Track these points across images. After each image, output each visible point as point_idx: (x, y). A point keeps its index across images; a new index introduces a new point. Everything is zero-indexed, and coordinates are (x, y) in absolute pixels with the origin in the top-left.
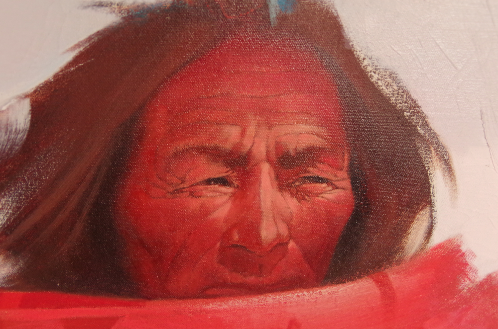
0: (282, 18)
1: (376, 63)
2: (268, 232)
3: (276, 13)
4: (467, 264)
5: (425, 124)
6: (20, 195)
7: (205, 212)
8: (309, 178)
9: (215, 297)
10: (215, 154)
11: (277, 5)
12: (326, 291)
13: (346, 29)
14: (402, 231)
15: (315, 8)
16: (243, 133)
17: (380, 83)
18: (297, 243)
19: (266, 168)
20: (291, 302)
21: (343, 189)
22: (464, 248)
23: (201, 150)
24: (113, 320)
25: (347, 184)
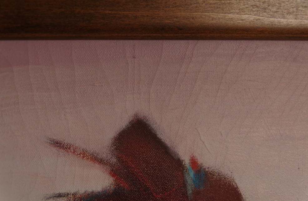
3: (192, 190)
11: (193, 184)
13: (244, 196)
15: (221, 183)
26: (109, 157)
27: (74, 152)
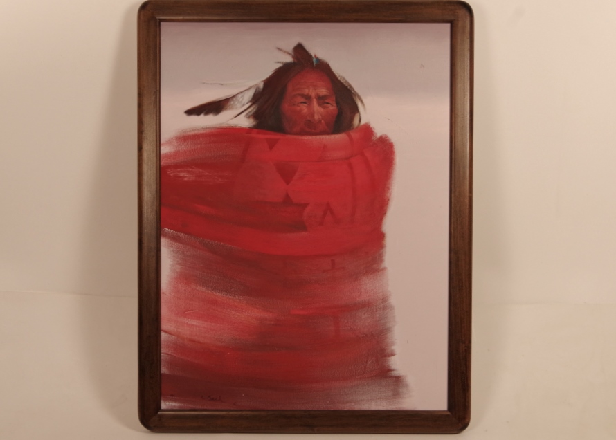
0: (316, 65)
1: (339, 75)
2: (316, 117)
4: (373, 132)
5: (354, 90)
6: (260, 104)
7: (301, 111)
8: (326, 103)
9: (304, 135)
10: (303, 96)
12: (333, 136)
14: (352, 119)
16: (309, 91)
17: (340, 80)
18: (324, 121)
19: (315, 99)
20: (324, 139)
22: (371, 126)
23: (299, 95)
24: (278, 140)
25: (335, 105)
26: (292, 53)
27: (283, 51)
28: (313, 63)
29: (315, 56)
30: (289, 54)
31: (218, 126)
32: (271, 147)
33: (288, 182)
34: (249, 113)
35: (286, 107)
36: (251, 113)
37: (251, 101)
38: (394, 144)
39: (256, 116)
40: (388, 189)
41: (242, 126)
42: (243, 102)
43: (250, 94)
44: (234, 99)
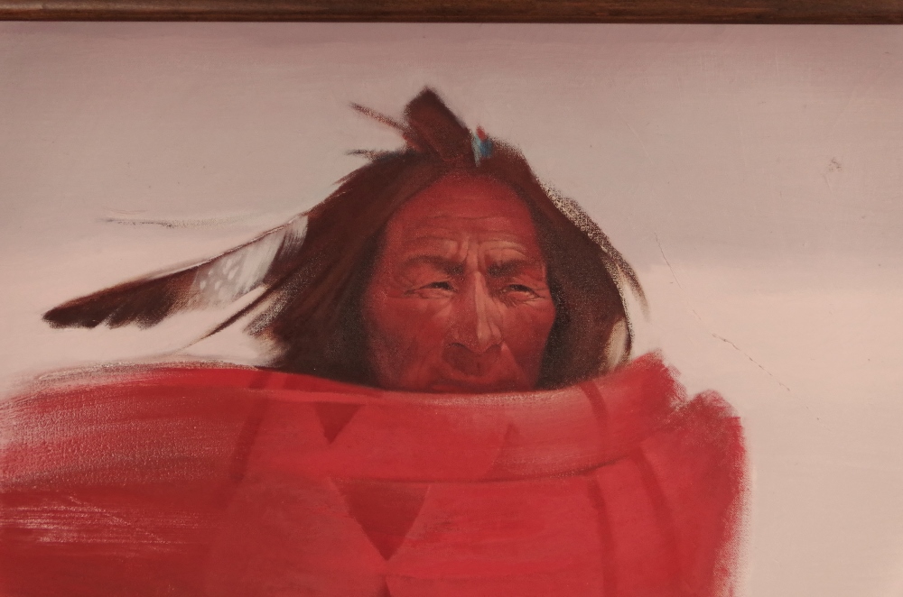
0: (484, 161)
1: (558, 194)
2: (483, 333)
3: (479, 157)
4: (673, 381)
5: (608, 244)
6: (295, 289)
7: (431, 312)
8: (514, 286)
9: (441, 392)
10: (438, 262)
11: (480, 152)
12: (540, 396)
14: (603, 339)
15: (508, 154)
16: (459, 247)
17: (564, 210)
18: (509, 347)
19: (478, 275)
20: (508, 405)
21: (544, 297)
22: (666, 363)
23: (426, 258)
24: (355, 408)
25: (546, 293)
26: (402, 121)
27: (372, 115)
28: (471, 153)
29: (480, 132)
30: (395, 125)
31: (153, 362)
32: (332, 433)
33: (387, 550)
34: (261, 317)
35: (381, 298)
36: (267, 320)
37: (265, 281)
38: (742, 423)
39: (282, 328)
40: (725, 571)
41: (237, 363)
42: (240, 282)
43: (261, 259)
44: (211, 272)
